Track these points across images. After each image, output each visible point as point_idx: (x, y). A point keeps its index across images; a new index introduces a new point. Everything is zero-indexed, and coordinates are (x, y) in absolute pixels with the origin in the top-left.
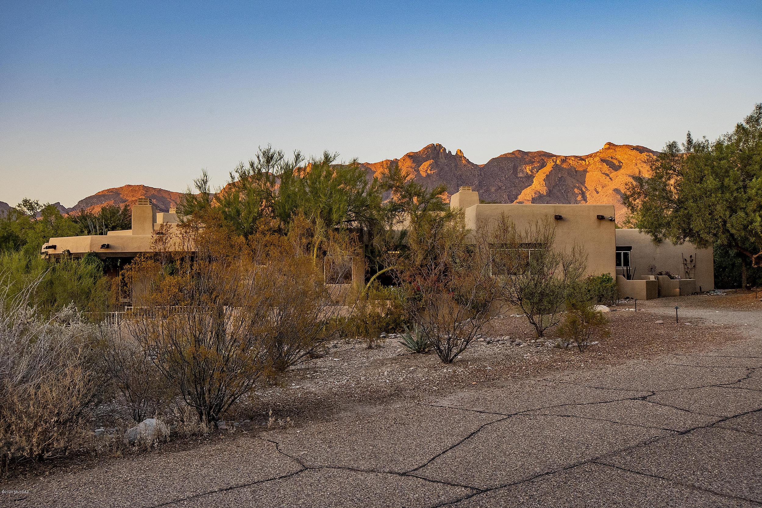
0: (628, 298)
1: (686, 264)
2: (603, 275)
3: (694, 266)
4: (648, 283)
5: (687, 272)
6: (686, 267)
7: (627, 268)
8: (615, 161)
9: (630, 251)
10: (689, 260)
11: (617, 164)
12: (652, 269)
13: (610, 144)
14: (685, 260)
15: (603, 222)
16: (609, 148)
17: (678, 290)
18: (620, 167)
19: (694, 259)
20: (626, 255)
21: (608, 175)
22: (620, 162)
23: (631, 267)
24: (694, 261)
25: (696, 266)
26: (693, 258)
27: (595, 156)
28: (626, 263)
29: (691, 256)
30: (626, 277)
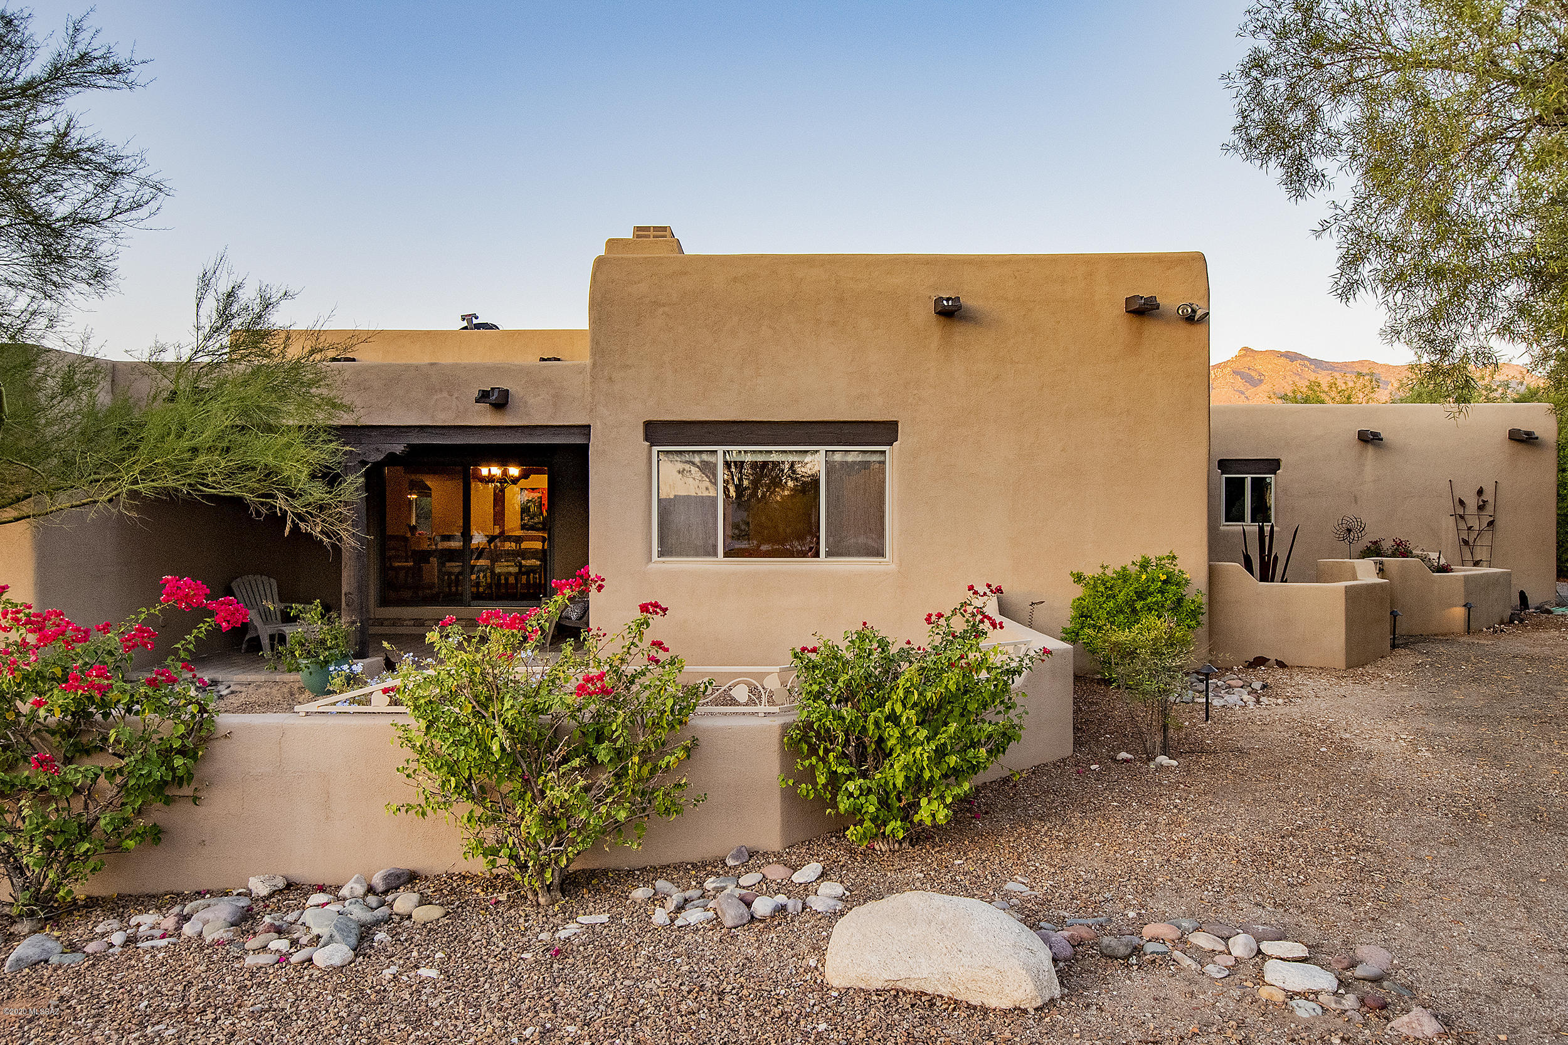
0: (1260, 661)
1: (1462, 517)
2: (1145, 565)
3: (1491, 523)
4: (1354, 596)
5: (1466, 542)
6: (1463, 526)
7: (1261, 529)
8: (1253, 374)
9: (1275, 474)
10: (1472, 502)
11: (1257, 377)
12: (1349, 531)
13: (1246, 349)
14: (1461, 502)
15: (1153, 329)
16: (1245, 355)
17: (1459, 612)
18: (1261, 381)
19: (1491, 501)
20: (1260, 487)
21: (1243, 393)
22: (1260, 374)
23: (1279, 523)
24: (1489, 509)
25: (1498, 523)
26: (1488, 496)
27: (1225, 367)
28: (1261, 512)
29: (1480, 492)
30: (1256, 566)
